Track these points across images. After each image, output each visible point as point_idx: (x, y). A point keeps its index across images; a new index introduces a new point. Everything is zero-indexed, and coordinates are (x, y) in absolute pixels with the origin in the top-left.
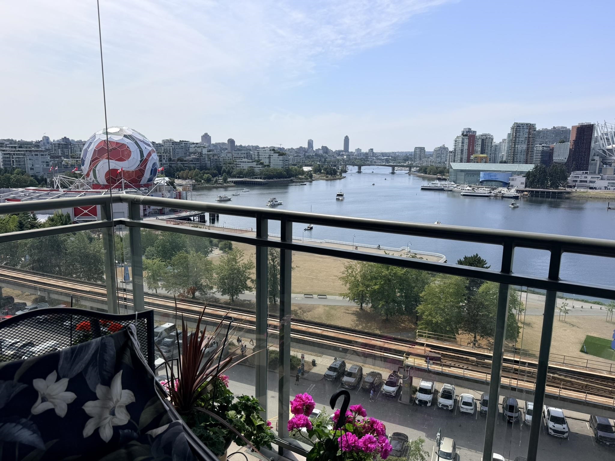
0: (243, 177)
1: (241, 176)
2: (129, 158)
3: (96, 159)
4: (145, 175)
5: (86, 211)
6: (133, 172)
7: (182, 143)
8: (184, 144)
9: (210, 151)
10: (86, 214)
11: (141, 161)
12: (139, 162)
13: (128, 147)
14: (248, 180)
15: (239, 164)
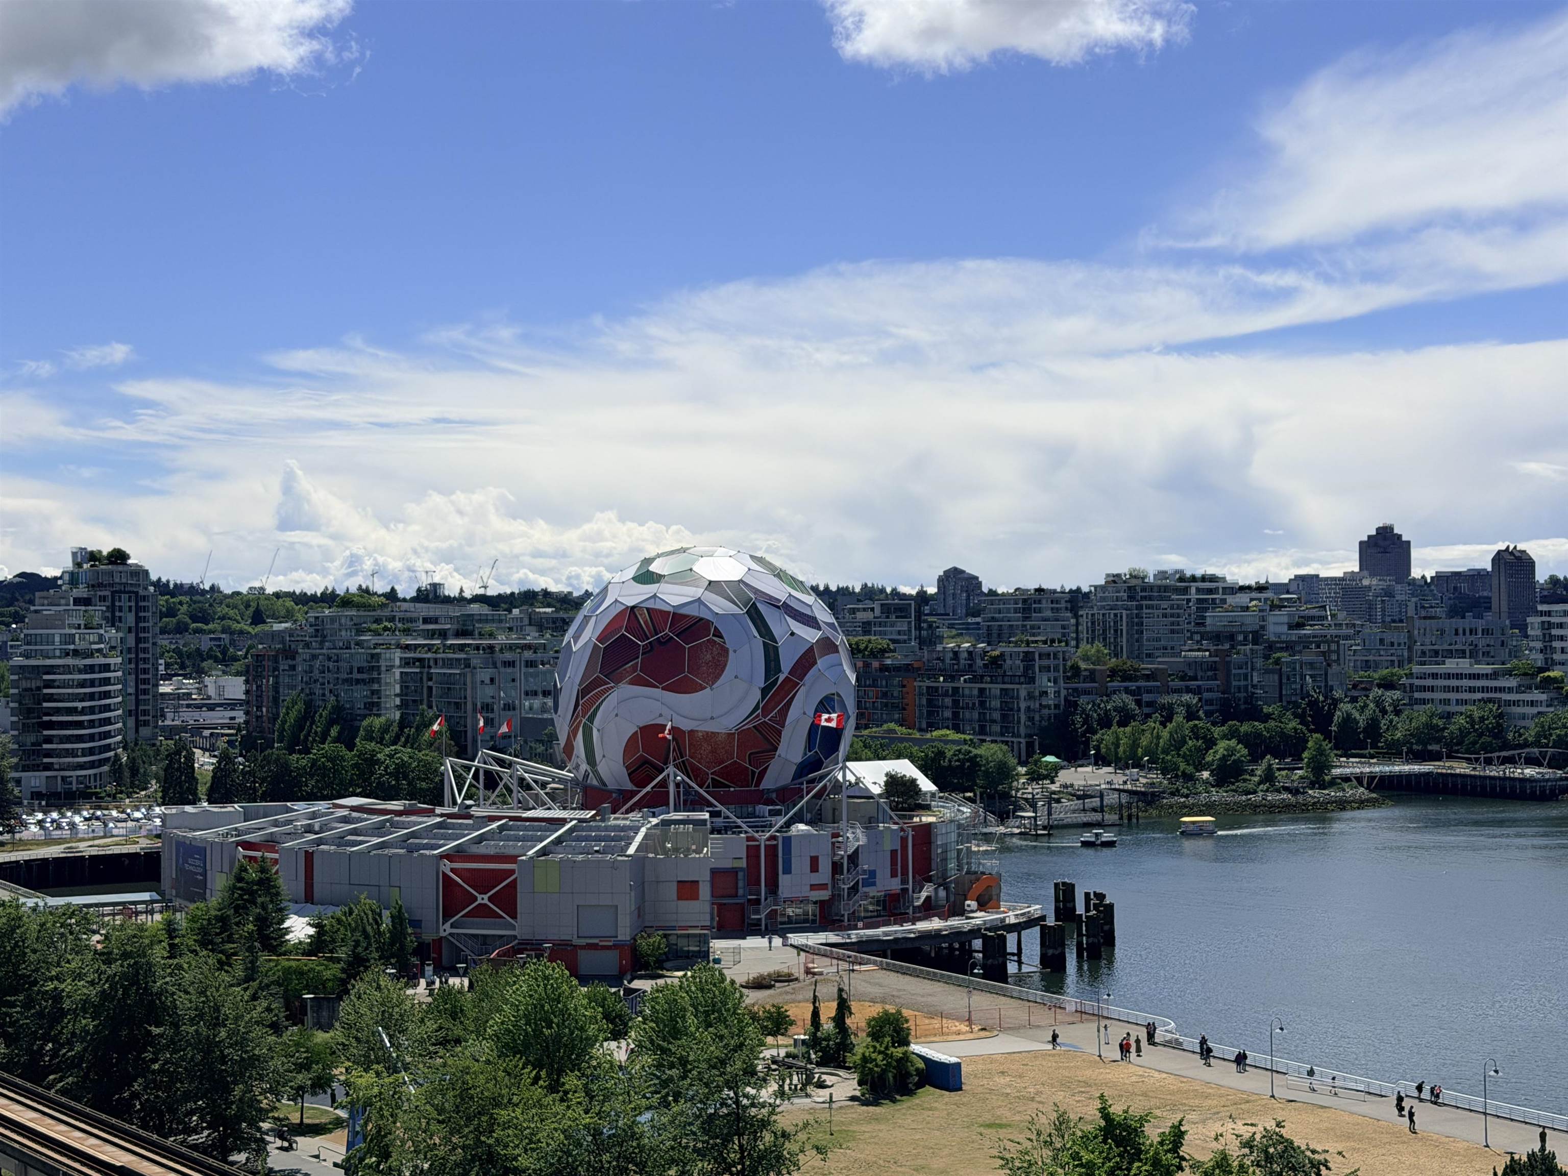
0: (1436, 757)
1: (1434, 747)
2: (718, 677)
3: (596, 683)
4: (781, 750)
5: (483, 899)
6: (730, 735)
7: (1186, 590)
8: (1198, 590)
9: (1300, 626)
10: (482, 911)
11: (764, 691)
12: (758, 695)
13: (718, 634)
14: (1461, 768)
15: (1424, 689)
